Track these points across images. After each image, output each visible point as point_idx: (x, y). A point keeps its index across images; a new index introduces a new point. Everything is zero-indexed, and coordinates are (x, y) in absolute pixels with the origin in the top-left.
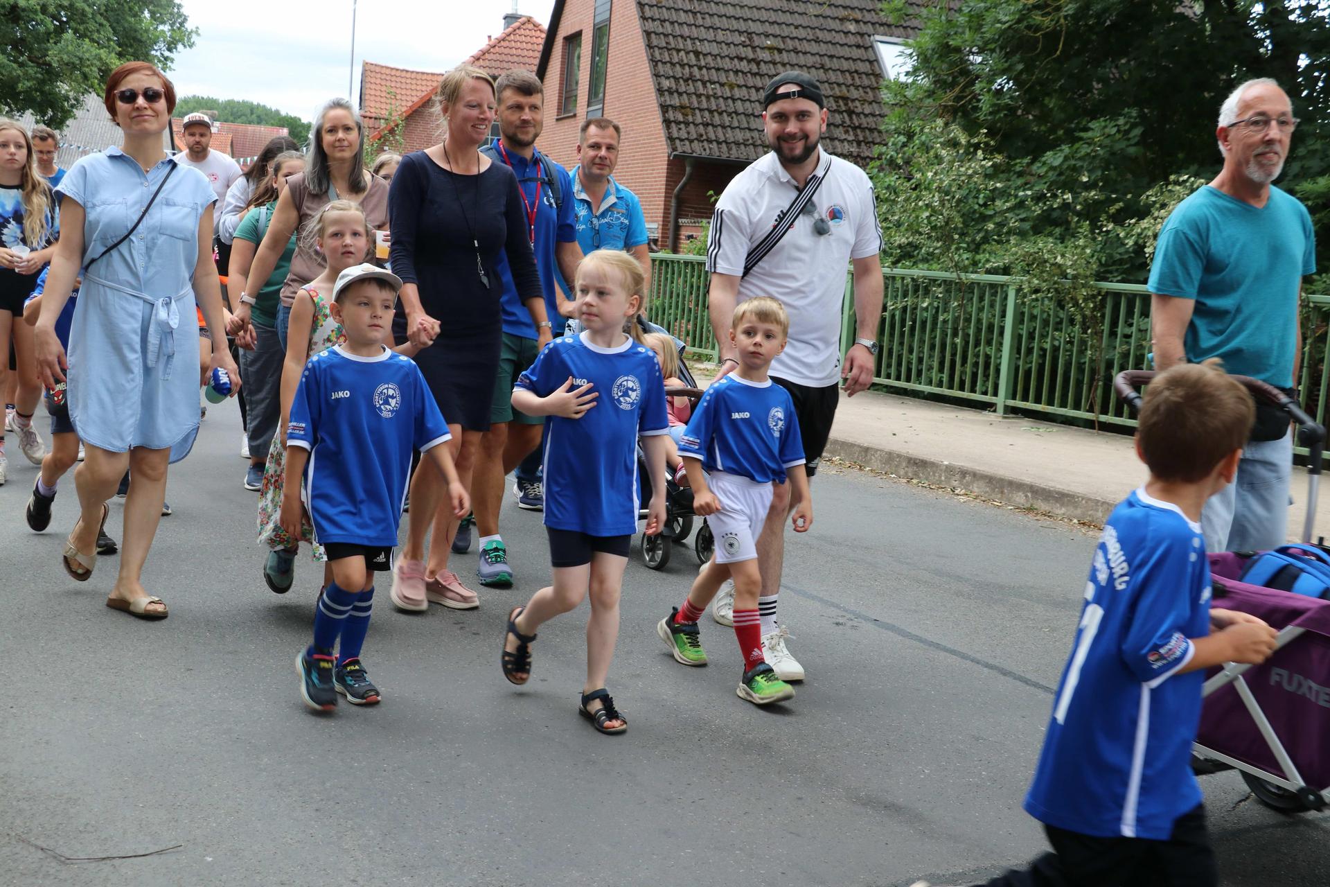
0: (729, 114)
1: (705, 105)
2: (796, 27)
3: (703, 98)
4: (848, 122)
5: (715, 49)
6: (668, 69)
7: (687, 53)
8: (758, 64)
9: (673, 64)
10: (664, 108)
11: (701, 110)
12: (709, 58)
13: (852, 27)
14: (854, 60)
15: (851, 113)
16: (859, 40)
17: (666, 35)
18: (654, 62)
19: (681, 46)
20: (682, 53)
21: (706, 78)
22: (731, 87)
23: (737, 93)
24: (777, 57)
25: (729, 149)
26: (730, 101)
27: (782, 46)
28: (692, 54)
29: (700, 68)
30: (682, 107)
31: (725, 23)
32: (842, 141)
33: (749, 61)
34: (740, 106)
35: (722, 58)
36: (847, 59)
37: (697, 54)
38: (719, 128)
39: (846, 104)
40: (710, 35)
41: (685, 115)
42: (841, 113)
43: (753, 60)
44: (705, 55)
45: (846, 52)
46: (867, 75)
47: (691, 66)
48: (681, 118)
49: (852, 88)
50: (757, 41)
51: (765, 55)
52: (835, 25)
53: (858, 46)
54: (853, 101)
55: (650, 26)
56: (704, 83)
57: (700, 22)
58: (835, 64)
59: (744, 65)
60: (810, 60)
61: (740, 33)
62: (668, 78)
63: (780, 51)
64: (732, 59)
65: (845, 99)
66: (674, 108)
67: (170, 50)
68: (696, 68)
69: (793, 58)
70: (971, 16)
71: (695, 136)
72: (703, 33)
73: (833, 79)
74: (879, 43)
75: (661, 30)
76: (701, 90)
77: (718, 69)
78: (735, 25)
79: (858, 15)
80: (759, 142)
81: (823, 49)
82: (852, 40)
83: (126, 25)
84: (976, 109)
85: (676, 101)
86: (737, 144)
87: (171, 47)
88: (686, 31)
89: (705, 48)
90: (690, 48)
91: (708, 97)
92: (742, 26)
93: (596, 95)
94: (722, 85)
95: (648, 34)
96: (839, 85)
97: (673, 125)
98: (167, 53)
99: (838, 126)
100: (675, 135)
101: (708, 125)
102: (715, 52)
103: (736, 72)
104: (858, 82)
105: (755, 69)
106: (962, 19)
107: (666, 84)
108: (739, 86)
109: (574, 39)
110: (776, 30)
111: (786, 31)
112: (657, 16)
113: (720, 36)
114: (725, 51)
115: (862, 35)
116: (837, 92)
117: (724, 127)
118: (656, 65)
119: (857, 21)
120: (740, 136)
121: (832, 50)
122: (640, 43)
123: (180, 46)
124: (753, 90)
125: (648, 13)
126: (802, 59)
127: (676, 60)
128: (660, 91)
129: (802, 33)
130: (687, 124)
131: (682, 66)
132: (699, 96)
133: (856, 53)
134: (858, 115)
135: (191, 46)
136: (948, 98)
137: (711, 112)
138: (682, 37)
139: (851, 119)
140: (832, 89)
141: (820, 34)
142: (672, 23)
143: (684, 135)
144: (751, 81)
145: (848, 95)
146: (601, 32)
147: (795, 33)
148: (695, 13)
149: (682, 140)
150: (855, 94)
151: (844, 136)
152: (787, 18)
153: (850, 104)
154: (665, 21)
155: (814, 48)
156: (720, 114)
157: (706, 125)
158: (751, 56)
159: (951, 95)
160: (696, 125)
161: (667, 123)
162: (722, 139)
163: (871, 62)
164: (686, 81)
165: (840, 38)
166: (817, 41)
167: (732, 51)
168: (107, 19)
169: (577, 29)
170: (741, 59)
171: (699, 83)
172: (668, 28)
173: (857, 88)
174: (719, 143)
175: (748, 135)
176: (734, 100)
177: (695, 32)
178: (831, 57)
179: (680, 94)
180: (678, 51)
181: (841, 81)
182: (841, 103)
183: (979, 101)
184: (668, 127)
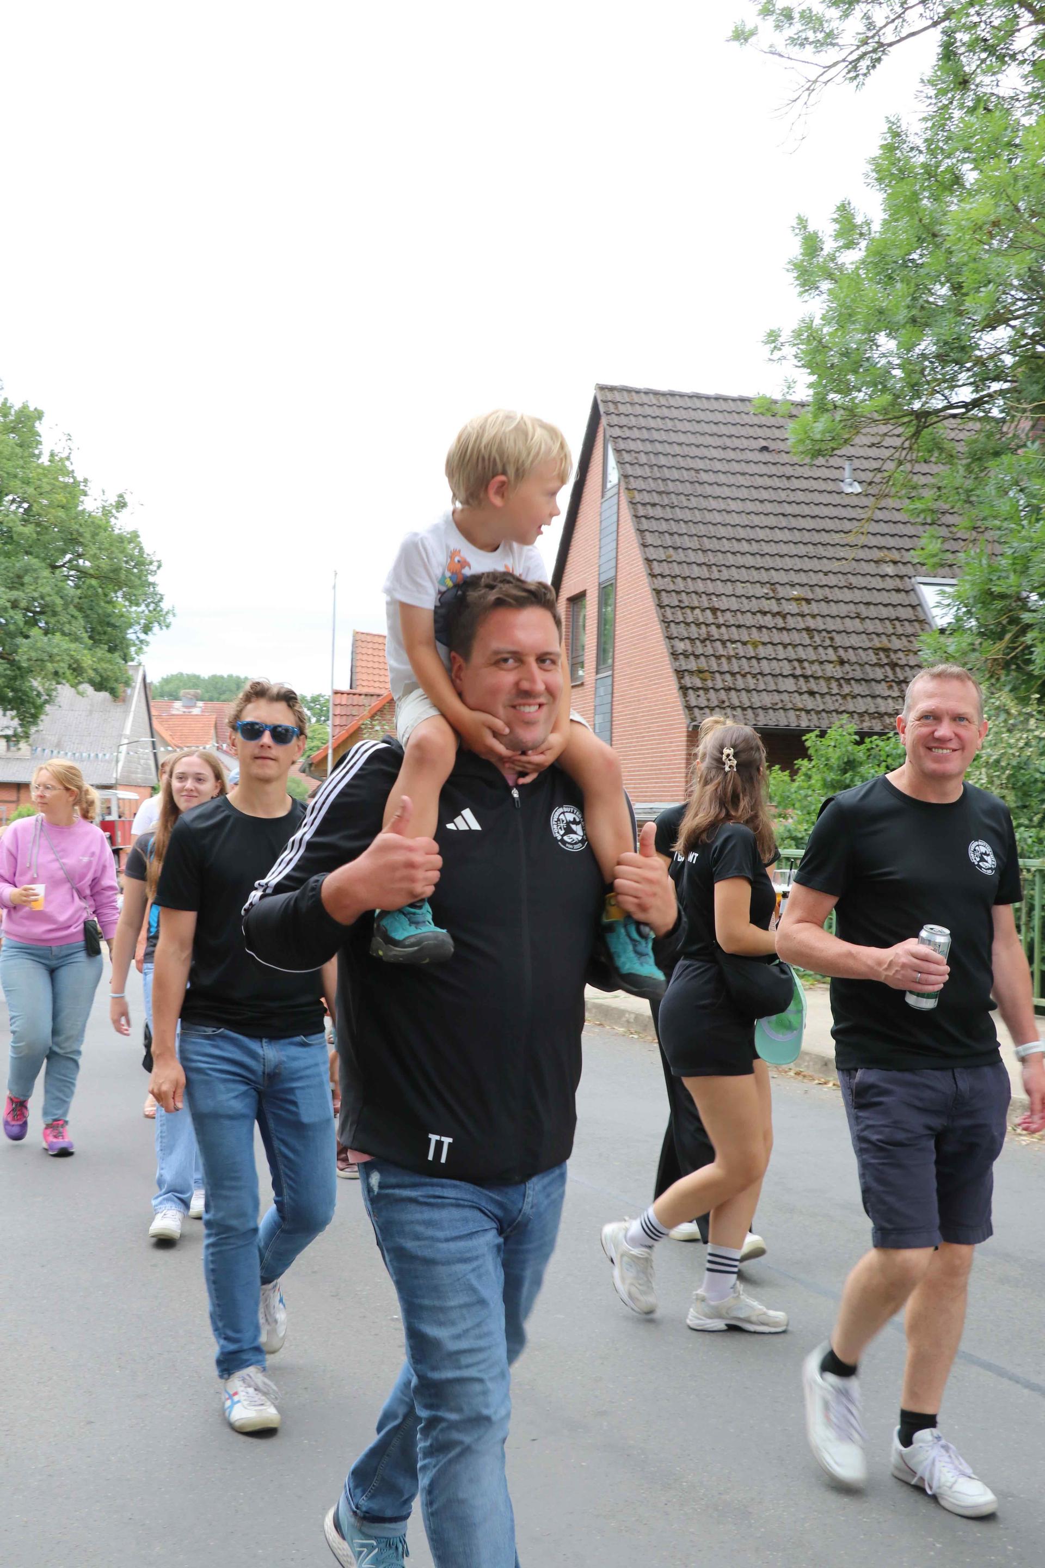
0: (754, 676)
1: (725, 667)
2: (826, 574)
3: (723, 660)
4: (891, 677)
5: (733, 604)
6: (682, 631)
7: (703, 610)
8: (784, 617)
9: (687, 624)
10: (680, 674)
11: (721, 673)
12: (728, 614)
13: (889, 569)
14: (894, 606)
15: (893, 665)
16: (897, 583)
17: (678, 593)
18: (666, 623)
19: (696, 604)
20: (697, 611)
21: (726, 637)
22: (755, 645)
23: (762, 651)
24: (805, 608)
25: (756, 715)
26: (754, 662)
27: (810, 596)
28: (708, 611)
29: (719, 626)
30: (700, 671)
31: (744, 574)
32: (885, 698)
33: (774, 615)
34: (766, 666)
35: (743, 613)
36: (886, 605)
37: (714, 610)
38: (744, 692)
39: (888, 657)
40: (728, 588)
41: (704, 680)
42: (882, 666)
43: (778, 613)
44: (723, 611)
45: (884, 597)
46: (910, 621)
47: (707, 625)
48: (699, 684)
49: (893, 637)
50: (782, 592)
51: (792, 607)
52: (871, 568)
53: (898, 591)
54: (896, 651)
55: (660, 583)
56: (724, 643)
57: (716, 575)
58: (872, 612)
59: (768, 621)
60: (843, 609)
61: (763, 584)
62: (682, 640)
63: (808, 601)
64: (754, 614)
65: (886, 650)
66: (691, 672)
67: (146, 633)
68: (713, 627)
69: (824, 608)
70: (1015, 558)
71: (716, 703)
72: (720, 588)
73: (871, 630)
74: (922, 586)
75: (672, 587)
76: (721, 651)
77: (739, 627)
78: (755, 576)
79: (896, 555)
80: (790, 706)
81: (858, 596)
82: (890, 583)
83: (100, 611)
84: (1029, 662)
85: (692, 665)
86: (765, 709)
87: (147, 629)
88: (700, 586)
89: (723, 603)
90: (706, 605)
91: (729, 658)
92: (764, 576)
93: (605, 661)
94: (744, 644)
95: (658, 592)
96: (878, 635)
97: (690, 691)
98: (143, 636)
99: (879, 682)
100: (693, 702)
101: (730, 689)
102: (734, 607)
103: (760, 628)
104: (900, 630)
105: (781, 624)
106: (1005, 562)
107: (681, 646)
108: (764, 644)
109: (577, 600)
110: (802, 578)
111: (814, 579)
112: (667, 572)
113: (740, 589)
114: (746, 605)
115: (901, 577)
116: (877, 643)
117: (748, 691)
118: (668, 627)
119: (895, 563)
120: (767, 700)
121: (867, 596)
122: (649, 601)
123: (156, 627)
124: (780, 647)
125: (657, 569)
126: (834, 609)
127: (690, 619)
128: (674, 655)
129: (832, 580)
130: (706, 690)
131: (698, 625)
132: (718, 658)
133: (896, 598)
134: (902, 667)
135: (168, 626)
136: (996, 649)
137: (733, 674)
138: (696, 593)
139: (895, 673)
140: (871, 640)
141: (854, 580)
142: (684, 578)
143: (703, 703)
144: (777, 637)
145: (889, 646)
146: (607, 592)
147: (825, 580)
148: (709, 566)
149: (701, 708)
150: (896, 644)
151: (887, 693)
152: (815, 565)
153: (893, 656)
154: (675, 577)
155: (847, 595)
156: (744, 676)
157: (728, 689)
158: (775, 609)
159: (1001, 645)
160: (716, 690)
161: (684, 689)
162: (747, 704)
163: (913, 607)
164: (703, 641)
165: (877, 583)
166: (850, 587)
167: (754, 605)
168: (80, 609)
169: (581, 589)
170: (764, 613)
171: (718, 643)
172: (680, 584)
173: (899, 636)
174: (744, 709)
175: (777, 698)
176: (758, 659)
177: (710, 587)
178: (868, 604)
179: (697, 657)
180: (693, 608)
181: (880, 630)
182: (882, 655)
183: (1032, 653)
184: (685, 695)
